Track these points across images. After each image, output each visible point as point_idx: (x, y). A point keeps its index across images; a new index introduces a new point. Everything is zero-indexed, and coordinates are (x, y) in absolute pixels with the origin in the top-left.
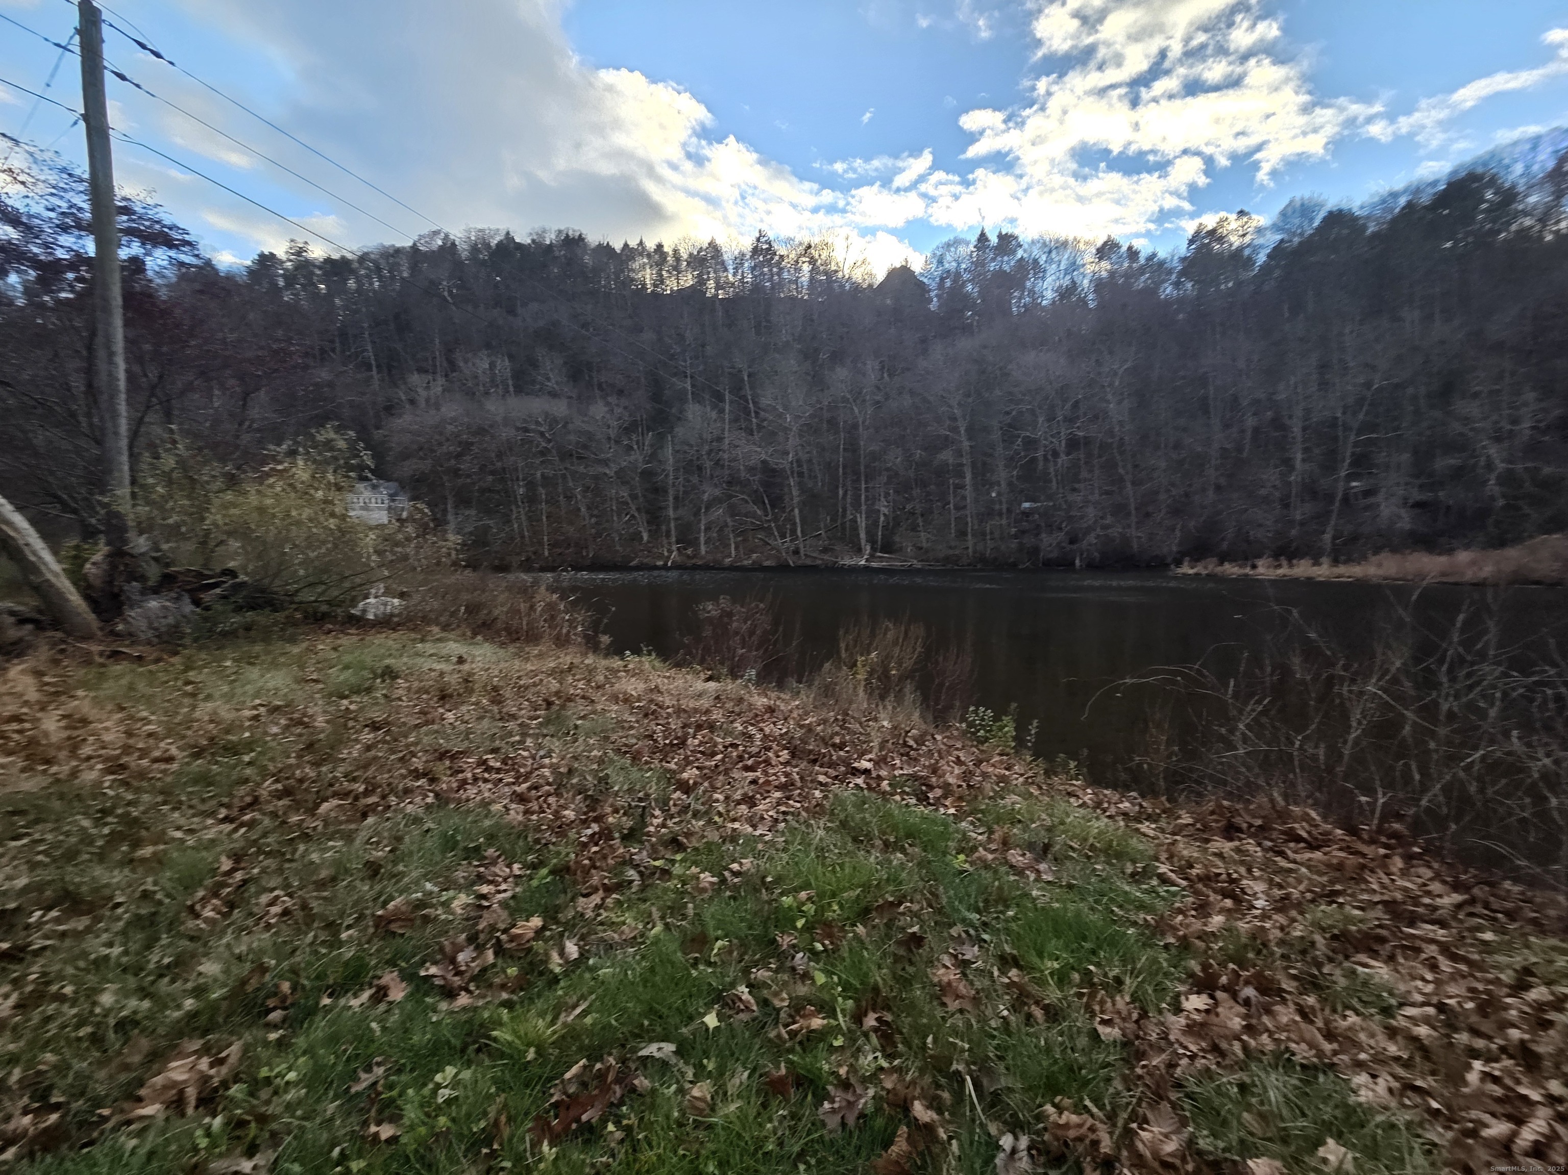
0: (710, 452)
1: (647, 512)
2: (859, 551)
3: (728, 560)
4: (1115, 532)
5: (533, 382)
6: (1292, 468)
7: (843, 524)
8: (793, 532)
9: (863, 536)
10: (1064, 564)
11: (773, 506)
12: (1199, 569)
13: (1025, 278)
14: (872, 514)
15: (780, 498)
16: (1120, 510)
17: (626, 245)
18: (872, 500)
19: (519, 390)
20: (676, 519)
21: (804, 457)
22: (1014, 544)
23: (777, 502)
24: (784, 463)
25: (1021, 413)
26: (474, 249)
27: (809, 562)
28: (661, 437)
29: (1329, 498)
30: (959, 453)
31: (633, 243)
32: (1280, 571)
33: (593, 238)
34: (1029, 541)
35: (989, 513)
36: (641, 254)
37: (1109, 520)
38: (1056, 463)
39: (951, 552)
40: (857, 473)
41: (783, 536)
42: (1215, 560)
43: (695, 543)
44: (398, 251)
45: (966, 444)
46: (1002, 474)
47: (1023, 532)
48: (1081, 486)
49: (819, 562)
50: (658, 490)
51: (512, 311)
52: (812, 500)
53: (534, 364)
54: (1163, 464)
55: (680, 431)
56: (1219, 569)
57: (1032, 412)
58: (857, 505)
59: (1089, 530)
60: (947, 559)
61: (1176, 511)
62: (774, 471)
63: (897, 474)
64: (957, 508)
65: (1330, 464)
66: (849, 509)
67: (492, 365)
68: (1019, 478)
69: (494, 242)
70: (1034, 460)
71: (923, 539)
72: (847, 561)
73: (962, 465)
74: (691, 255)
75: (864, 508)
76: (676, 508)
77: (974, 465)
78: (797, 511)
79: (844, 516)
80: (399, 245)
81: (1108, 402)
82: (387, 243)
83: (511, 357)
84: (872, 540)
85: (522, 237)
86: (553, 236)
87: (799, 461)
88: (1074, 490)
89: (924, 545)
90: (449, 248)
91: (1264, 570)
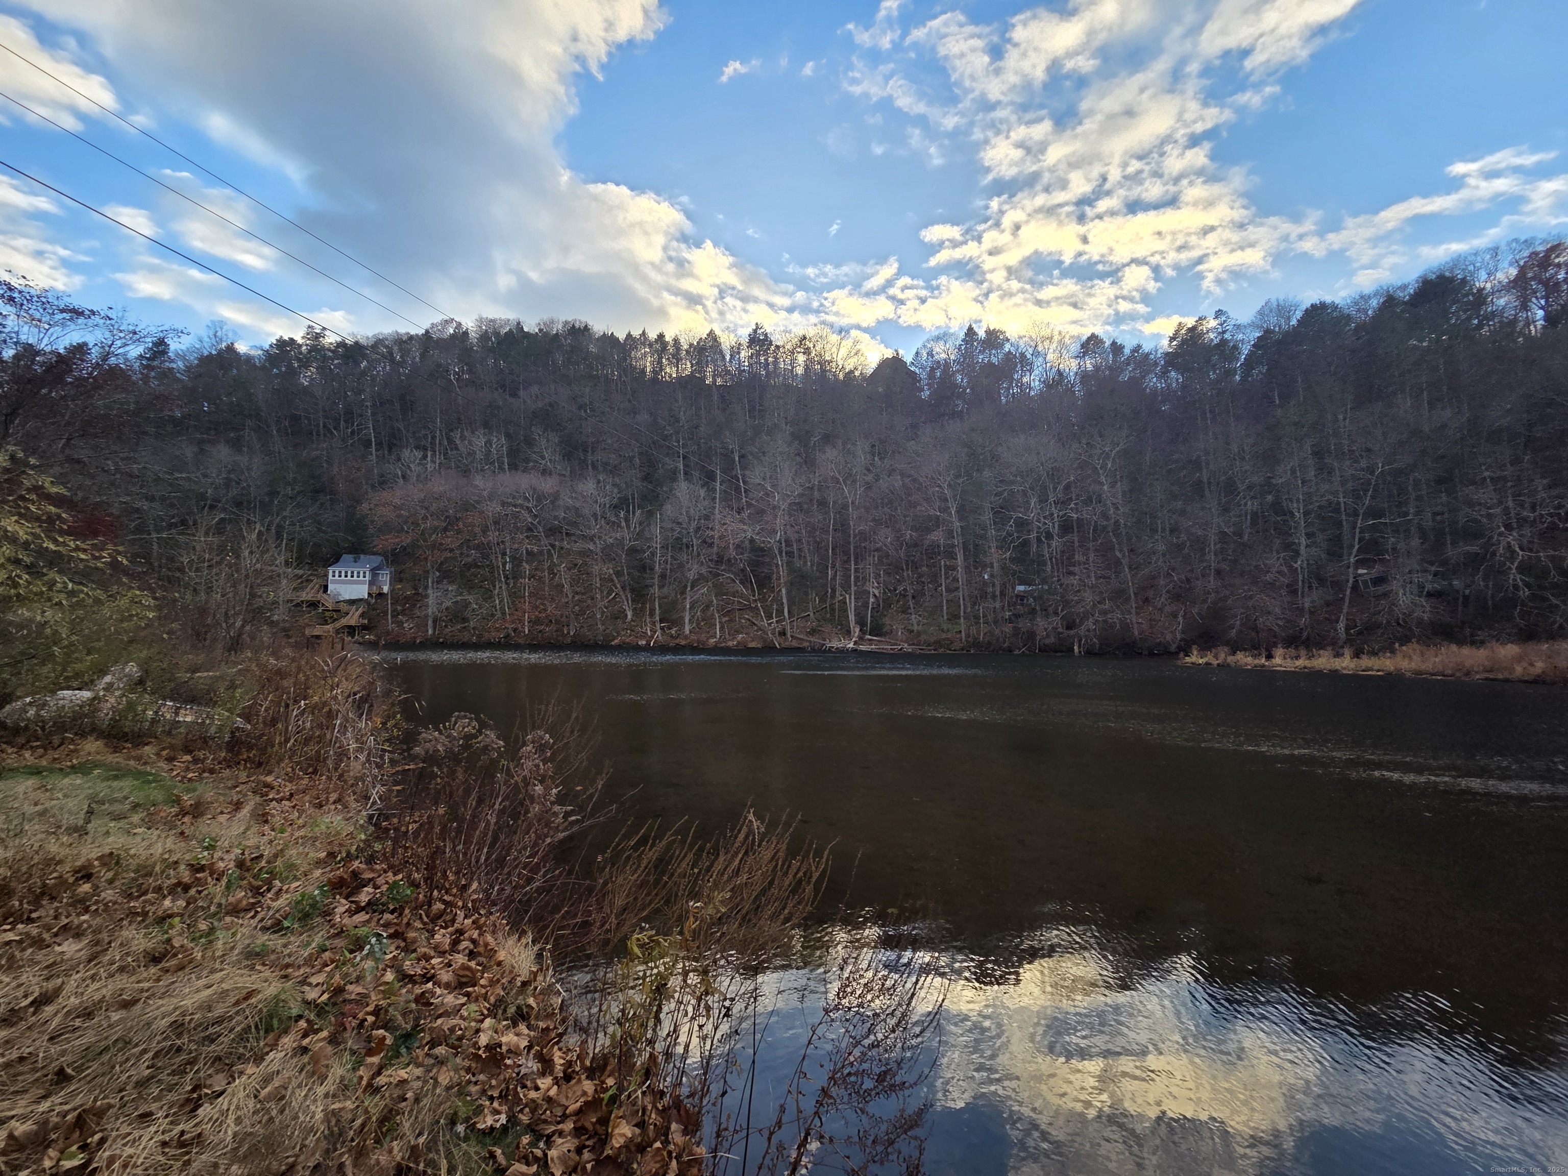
0: (698, 529)
1: (633, 590)
2: (848, 633)
3: (712, 641)
4: (1116, 617)
5: (527, 460)
6: (1297, 553)
7: (832, 605)
8: (780, 612)
9: (852, 617)
10: (1062, 649)
11: (761, 586)
12: (1209, 658)
13: (1013, 369)
14: (862, 595)
15: (769, 577)
16: (1119, 595)
17: (629, 336)
18: (862, 579)
19: (513, 467)
20: (660, 598)
21: (793, 537)
22: (1008, 629)
23: (764, 582)
24: (772, 542)
25: (1012, 493)
26: (484, 337)
27: (795, 644)
28: (650, 514)
29: (1338, 585)
30: (950, 534)
31: (636, 333)
32: (1300, 663)
33: (599, 327)
34: (1024, 624)
35: (980, 595)
36: (644, 344)
37: (1107, 606)
38: (1049, 546)
39: (944, 636)
40: (846, 553)
41: (769, 617)
42: (1226, 649)
43: (679, 622)
44: (411, 338)
45: (957, 524)
46: (995, 556)
47: (1017, 616)
48: (1076, 569)
49: (806, 644)
50: (645, 568)
51: (514, 395)
52: (799, 580)
53: (530, 442)
54: (1161, 547)
55: (668, 508)
56: (1230, 659)
57: (1025, 493)
58: (846, 587)
59: (1085, 616)
60: (938, 643)
61: (1176, 597)
62: (762, 550)
63: (887, 556)
64: (949, 590)
65: (1335, 550)
66: (838, 589)
67: (489, 443)
68: (1012, 560)
69: (504, 331)
70: (1026, 543)
71: (914, 621)
72: (835, 644)
73: (953, 546)
74: (691, 345)
75: (853, 588)
76: (661, 587)
77: (965, 548)
78: (784, 591)
79: (833, 596)
80: (413, 332)
81: (1102, 484)
82: (402, 331)
83: (508, 436)
84: (861, 623)
85: (531, 326)
86: (560, 327)
87: (788, 542)
88: (1070, 573)
89: (915, 628)
90: (461, 336)
91: (1281, 661)
